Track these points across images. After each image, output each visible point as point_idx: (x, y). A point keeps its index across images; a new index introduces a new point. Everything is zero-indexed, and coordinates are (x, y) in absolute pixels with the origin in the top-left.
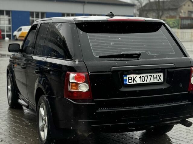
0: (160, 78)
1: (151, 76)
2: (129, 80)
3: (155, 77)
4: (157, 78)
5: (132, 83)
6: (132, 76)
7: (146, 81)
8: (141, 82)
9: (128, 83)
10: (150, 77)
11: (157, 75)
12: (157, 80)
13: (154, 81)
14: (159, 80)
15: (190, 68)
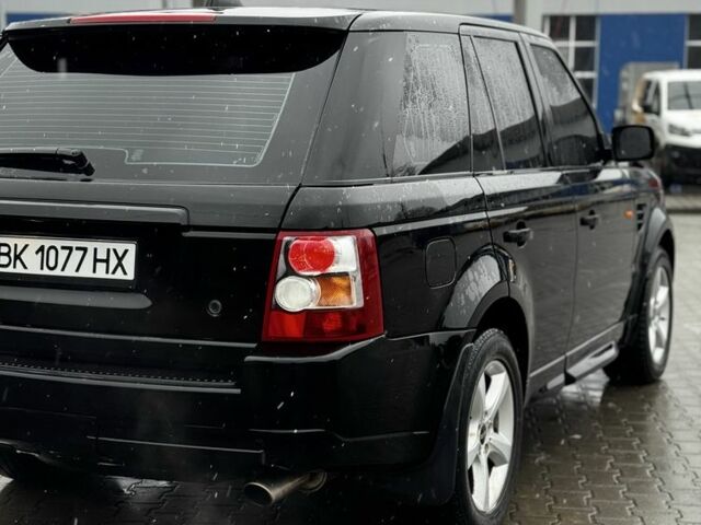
0: (120, 264)
1: (85, 250)
3: (102, 255)
4: (107, 261)
5: (10, 269)
6: (11, 241)
7: (63, 269)
8: (42, 268)
10: (82, 252)
11: (108, 250)
12: (107, 272)
13: (94, 271)
14: (114, 272)
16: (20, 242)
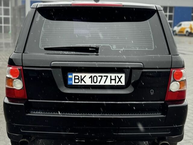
0: (120, 80)
1: (107, 76)
2: (75, 79)
3: (113, 78)
4: (115, 80)
5: (80, 84)
6: (79, 75)
7: (99, 83)
8: (92, 83)
9: (74, 84)
10: (106, 77)
11: (115, 76)
12: (115, 83)
13: (111, 83)
14: (118, 83)
15: (169, 70)
16: (83, 75)
